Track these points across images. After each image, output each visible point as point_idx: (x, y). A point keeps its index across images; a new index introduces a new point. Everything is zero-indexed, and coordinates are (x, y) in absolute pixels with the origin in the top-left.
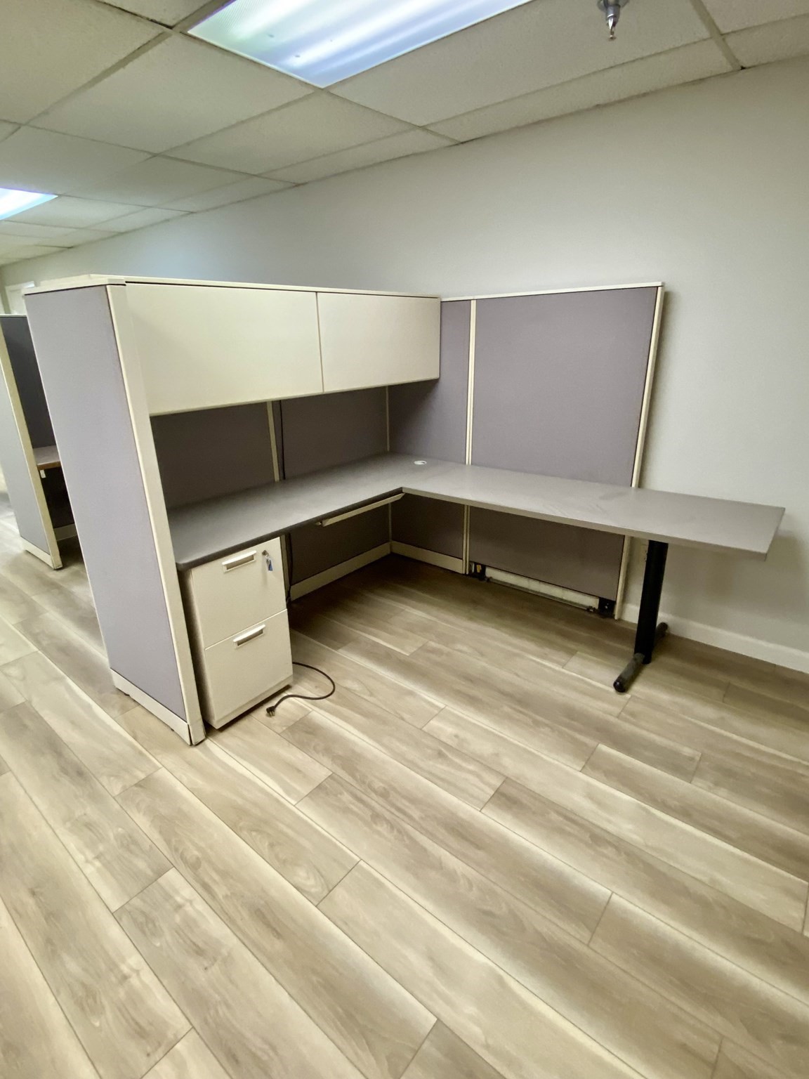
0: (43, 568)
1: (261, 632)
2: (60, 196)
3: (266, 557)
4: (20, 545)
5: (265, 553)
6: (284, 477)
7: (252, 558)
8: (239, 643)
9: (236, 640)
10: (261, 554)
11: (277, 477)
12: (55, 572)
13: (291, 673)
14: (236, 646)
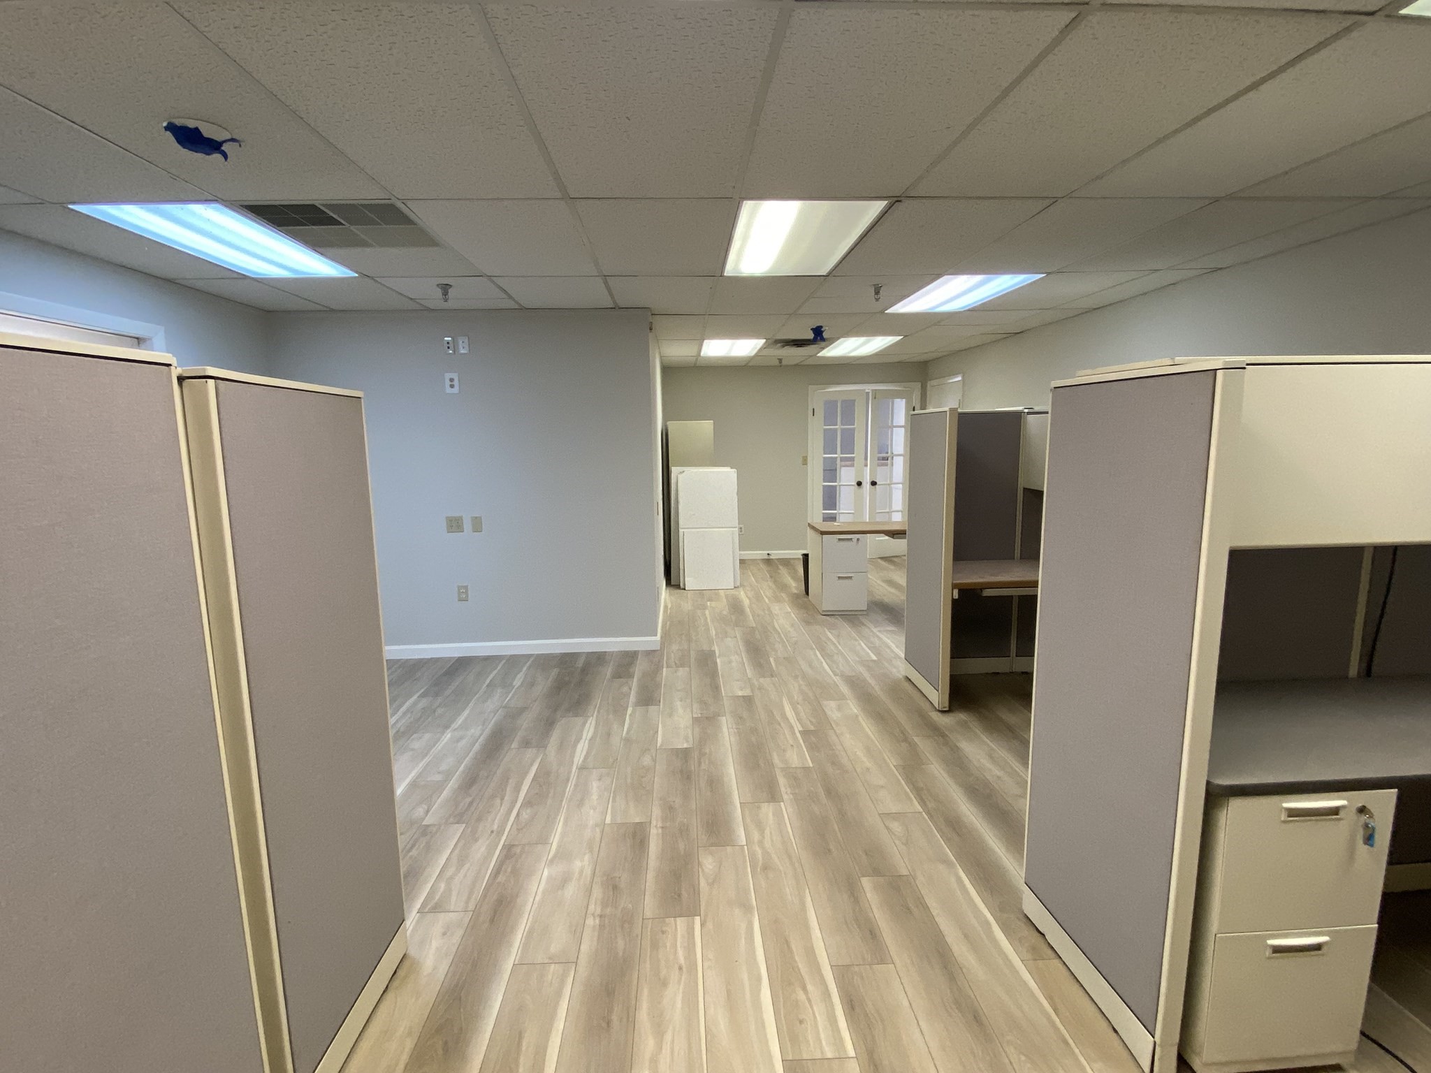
0: (926, 706)
1: (1318, 947)
2: (1048, 274)
3: (1364, 818)
4: (900, 668)
5: (1362, 810)
6: (1368, 671)
7: (1335, 811)
8: (1278, 950)
9: (1272, 942)
10: (1354, 810)
11: (1353, 671)
12: (939, 714)
13: (1354, 1046)
14: (1268, 953)
